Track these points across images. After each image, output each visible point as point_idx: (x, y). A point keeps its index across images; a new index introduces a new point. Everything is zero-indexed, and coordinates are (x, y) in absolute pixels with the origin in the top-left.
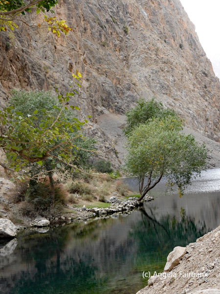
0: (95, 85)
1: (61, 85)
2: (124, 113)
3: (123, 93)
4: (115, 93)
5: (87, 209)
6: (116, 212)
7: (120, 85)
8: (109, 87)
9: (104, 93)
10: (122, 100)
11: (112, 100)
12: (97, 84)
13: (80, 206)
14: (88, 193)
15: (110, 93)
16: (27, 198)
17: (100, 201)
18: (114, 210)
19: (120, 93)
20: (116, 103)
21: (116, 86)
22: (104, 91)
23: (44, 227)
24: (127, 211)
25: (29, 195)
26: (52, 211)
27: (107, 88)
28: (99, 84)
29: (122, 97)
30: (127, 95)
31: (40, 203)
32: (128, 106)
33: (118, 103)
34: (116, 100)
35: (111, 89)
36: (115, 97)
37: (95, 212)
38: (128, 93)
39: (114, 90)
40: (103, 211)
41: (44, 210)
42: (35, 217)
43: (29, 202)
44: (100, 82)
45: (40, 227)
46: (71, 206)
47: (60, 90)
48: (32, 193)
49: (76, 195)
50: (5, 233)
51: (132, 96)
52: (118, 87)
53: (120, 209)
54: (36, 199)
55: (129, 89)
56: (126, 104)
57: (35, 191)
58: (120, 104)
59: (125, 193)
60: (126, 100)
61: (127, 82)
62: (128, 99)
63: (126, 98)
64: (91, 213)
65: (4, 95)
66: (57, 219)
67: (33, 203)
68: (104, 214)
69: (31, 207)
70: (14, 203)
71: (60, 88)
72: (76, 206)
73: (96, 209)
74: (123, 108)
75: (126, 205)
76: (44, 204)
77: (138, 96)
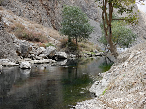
0: (77, 2)
1: (62, 1)
2: (90, 18)
3: (90, 8)
4: (86, 7)
5: (87, 54)
6: (99, 56)
7: (89, 4)
8: (84, 4)
9: (81, 7)
10: (90, 11)
11: (85, 10)
12: (78, 2)
13: (84, 52)
14: (87, 48)
15: (84, 7)
16: (67, 46)
17: (91, 51)
18: (98, 55)
19: (89, 7)
20: (86, 12)
21: (87, 4)
22: (81, 6)
23: (74, 57)
24: (102, 56)
25: (68, 45)
26: (76, 52)
27: (83, 5)
28: (79, 2)
29: (90, 9)
30: (92, 9)
31: (72, 49)
32: (92, 14)
33: (87, 12)
34: (87, 11)
35: (85, 5)
36: (86, 9)
37: (90, 55)
38: (93, 8)
39: (86, 6)
40: (94, 55)
41: (73, 51)
42: (70, 54)
43: (68, 48)
44: (80, 1)
45: (73, 57)
46: (81, 52)
47: (62, 4)
48: (69, 45)
49: (82, 48)
50: (64, 57)
51: (94, 10)
52: (88, 5)
53: (100, 55)
54: (71, 47)
55: (93, 6)
56: (91, 13)
57: (71, 44)
58: (88, 13)
59: (99, 50)
60: (91, 11)
61: (93, 3)
62: (92, 11)
63: (91, 10)
64: (89, 55)
65: (40, 4)
66: (77, 55)
67: (69, 48)
68: (94, 56)
69: (68, 50)
70: (61, 48)
71: (62, 3)
72: (83, 52)
73: (91, 54)
74: (89, 15)
75: (102, 54)
76: (73, 49)
77: (97, 10)
